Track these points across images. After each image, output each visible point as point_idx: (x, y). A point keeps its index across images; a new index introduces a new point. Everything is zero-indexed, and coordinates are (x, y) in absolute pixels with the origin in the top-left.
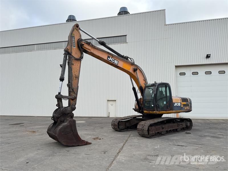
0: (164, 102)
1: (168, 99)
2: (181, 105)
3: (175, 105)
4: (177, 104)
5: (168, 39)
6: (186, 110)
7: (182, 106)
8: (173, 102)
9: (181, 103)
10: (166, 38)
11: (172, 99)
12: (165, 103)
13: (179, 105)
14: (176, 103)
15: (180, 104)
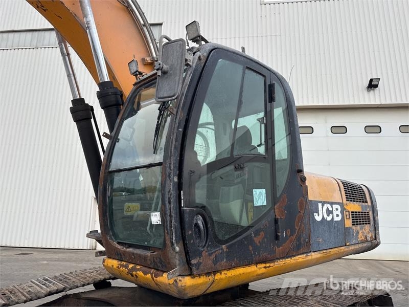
0: (256, 192)
1: (282, 178)
2: (343, 217)
3: (318, 218)
4: (329, 212)
5: (269, 37)
6: (362, 242)
7: (348, 223)
8: (310, 198)
9: (341, 205)
10: (264, 34)
11: (303, 179)
12: (260, 197)
13: (336, 219)
14: (323, 203)
15: (339, 212)
